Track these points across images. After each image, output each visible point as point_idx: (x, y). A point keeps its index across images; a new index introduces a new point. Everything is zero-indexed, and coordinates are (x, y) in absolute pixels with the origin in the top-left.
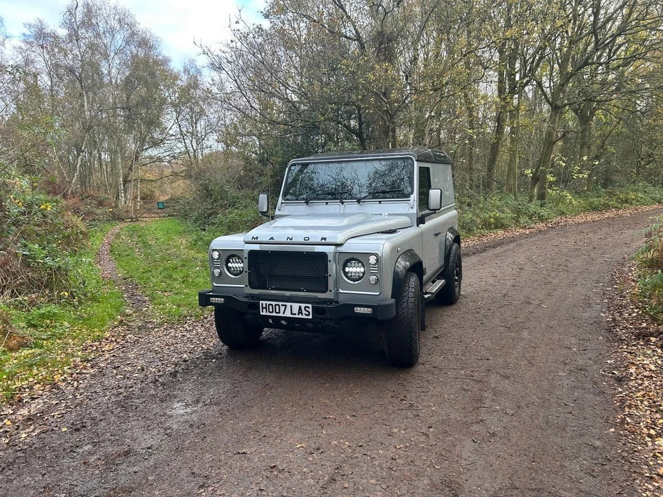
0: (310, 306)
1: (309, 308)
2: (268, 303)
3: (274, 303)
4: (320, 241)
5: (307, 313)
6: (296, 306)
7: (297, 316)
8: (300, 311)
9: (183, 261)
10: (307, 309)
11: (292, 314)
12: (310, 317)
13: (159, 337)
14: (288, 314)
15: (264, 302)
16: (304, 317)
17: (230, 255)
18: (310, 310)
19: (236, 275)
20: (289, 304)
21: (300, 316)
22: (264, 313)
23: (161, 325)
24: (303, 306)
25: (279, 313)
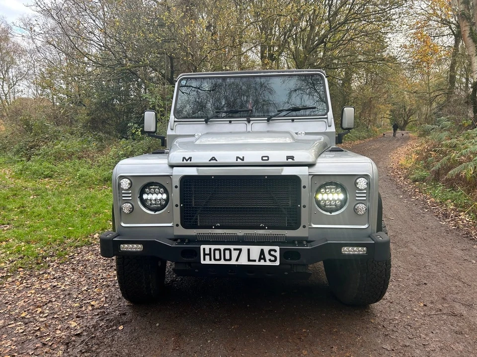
0: (277, 248)
1: (275, 251)
2: (213, 247)
3: (222, 247)
4: (285, 160)
5: (273, 259)
6: (255, 250)
7: (257, 263)
8: (262, 256)
9: (13, 191)
10: (272, 253)
11: (249, 260)
12: (277, 263)
13: (19, 291)
14: (243, 261)
15: (207, 247)
16: (268, 263)
17: (148, 183)
18: (277, 254)
19: (155, 210)
20: (245, 248)
21: (262, 263)
22: (207, 261)
23: (15, 271)
24: (266, 249)
25: (230, 259)
